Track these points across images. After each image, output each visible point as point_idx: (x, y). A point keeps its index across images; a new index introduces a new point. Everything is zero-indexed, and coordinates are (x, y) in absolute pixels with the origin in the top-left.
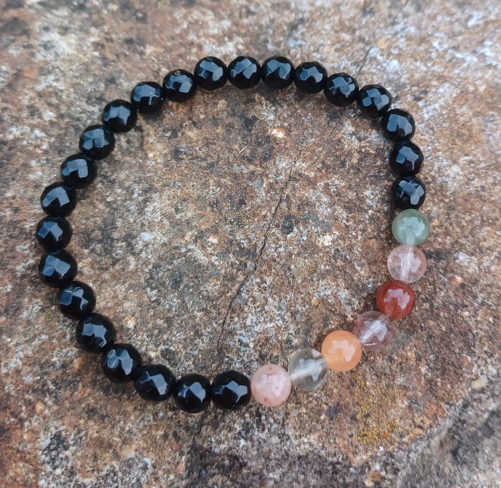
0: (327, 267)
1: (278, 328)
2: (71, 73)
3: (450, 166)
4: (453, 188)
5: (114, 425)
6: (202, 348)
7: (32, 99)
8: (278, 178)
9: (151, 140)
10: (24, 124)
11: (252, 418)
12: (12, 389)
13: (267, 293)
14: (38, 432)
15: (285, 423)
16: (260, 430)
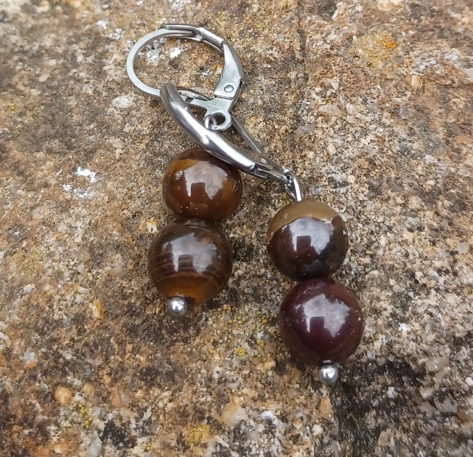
0: (411, 32)
1: (381, 140)
5: (192, 378)
11: (401, 284)
12: (7, 383)
13: (341, 99)
14: (75, 435)
15: (457, 268)
16: (423, 295)
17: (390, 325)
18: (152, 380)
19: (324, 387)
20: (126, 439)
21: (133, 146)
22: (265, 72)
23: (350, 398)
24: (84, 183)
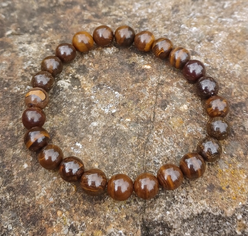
0: (189, 119)
1: (172, 152)
2: (39, 59)
3: (234, 65)
4: (239, 74)
5: (99, 216)
6: (136, 170)
7: (22, 73)
8: (153, 85)
9: (85, 83)
10: (21, 84)
11: (170, 199)
12: (43, 206)
13: (162, 136)
14: (61, 226)
15: (188, 197)
16: (176, 203)
17: (164, 211)
18: (87, 214)
19: (140, 226)
20: (76, 231)
21: (95, 139)
22: (141, 123)
23: (148, 232)
24: (78, 148)
